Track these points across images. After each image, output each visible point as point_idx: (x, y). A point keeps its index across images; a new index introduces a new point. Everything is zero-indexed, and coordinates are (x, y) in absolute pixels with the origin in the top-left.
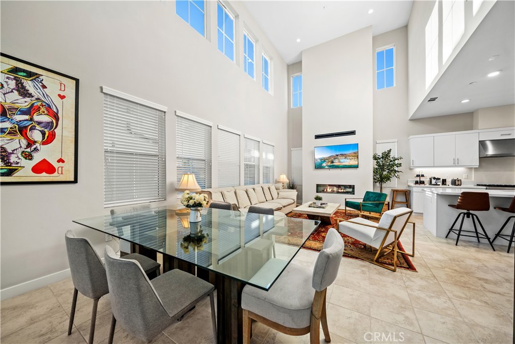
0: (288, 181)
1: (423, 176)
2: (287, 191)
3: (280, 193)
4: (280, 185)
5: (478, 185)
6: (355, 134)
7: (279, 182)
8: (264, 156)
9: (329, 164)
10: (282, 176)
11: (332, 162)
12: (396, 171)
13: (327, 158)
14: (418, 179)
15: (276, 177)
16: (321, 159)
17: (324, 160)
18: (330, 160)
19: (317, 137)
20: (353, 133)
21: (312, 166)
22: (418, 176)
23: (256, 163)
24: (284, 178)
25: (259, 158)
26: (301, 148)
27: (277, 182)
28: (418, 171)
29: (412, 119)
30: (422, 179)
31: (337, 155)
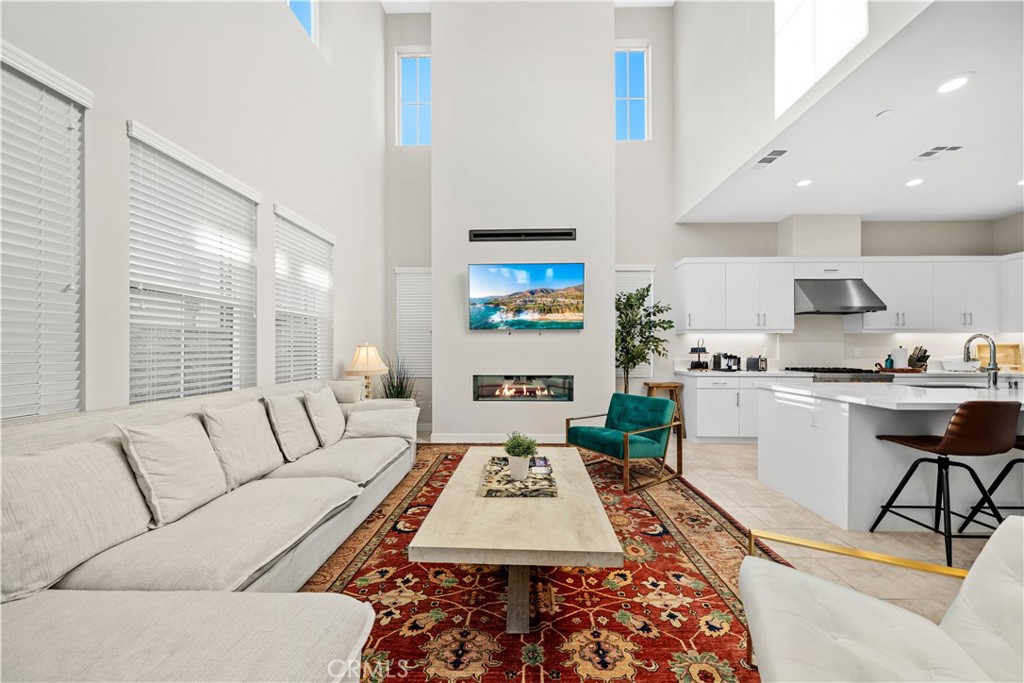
0: (385, 370)
1: (703, 350)
2: (382, 407)
3: (355, 416)
4: (356, 386)
5: (787, 369)
6: (574, 239)
7: (350, 373)
8: (281, 266)
9: (510, 317)
10: (363, 351)
11: (518, 311)
12: (657, 340)
13: (503, 298)
14: (695, 358)
15: (339, 356)
16: (487, 303)
17: (495, 305)
18: (512, 306)
19: (477, 236)
20: (568, 235)
21: (460, 322)
22: (694, 351)
23: (238, 295)
24: (371, 360)
25: (252, 272)
26: (426, 269)
27: (345, 373)
28: (693, 339)
29: (682, 221)
30: (704, 358)
31: (532, 293)
